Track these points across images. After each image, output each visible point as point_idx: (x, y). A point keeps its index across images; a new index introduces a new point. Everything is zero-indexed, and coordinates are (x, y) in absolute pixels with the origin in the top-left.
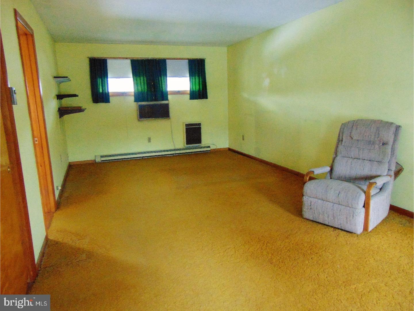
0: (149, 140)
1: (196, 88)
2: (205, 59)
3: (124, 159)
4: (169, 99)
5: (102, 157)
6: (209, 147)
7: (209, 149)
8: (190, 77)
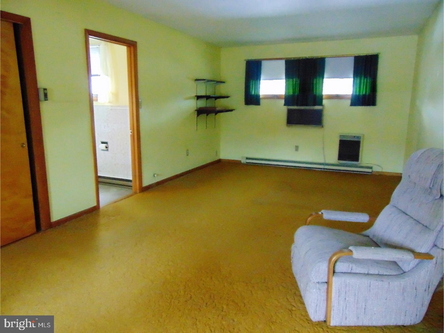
0: (297, 148)
1: (366, 92)
2: (380, 53)
3: (276, 165)
4: (323, 104)
5: (247, 158)
6: (371, 168)
7: (370, 170)
8: (354, 78)
